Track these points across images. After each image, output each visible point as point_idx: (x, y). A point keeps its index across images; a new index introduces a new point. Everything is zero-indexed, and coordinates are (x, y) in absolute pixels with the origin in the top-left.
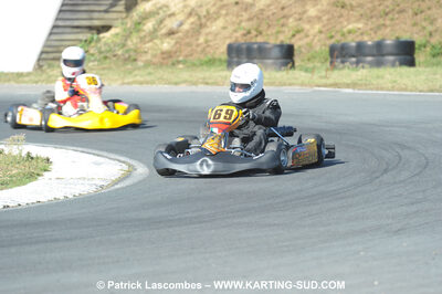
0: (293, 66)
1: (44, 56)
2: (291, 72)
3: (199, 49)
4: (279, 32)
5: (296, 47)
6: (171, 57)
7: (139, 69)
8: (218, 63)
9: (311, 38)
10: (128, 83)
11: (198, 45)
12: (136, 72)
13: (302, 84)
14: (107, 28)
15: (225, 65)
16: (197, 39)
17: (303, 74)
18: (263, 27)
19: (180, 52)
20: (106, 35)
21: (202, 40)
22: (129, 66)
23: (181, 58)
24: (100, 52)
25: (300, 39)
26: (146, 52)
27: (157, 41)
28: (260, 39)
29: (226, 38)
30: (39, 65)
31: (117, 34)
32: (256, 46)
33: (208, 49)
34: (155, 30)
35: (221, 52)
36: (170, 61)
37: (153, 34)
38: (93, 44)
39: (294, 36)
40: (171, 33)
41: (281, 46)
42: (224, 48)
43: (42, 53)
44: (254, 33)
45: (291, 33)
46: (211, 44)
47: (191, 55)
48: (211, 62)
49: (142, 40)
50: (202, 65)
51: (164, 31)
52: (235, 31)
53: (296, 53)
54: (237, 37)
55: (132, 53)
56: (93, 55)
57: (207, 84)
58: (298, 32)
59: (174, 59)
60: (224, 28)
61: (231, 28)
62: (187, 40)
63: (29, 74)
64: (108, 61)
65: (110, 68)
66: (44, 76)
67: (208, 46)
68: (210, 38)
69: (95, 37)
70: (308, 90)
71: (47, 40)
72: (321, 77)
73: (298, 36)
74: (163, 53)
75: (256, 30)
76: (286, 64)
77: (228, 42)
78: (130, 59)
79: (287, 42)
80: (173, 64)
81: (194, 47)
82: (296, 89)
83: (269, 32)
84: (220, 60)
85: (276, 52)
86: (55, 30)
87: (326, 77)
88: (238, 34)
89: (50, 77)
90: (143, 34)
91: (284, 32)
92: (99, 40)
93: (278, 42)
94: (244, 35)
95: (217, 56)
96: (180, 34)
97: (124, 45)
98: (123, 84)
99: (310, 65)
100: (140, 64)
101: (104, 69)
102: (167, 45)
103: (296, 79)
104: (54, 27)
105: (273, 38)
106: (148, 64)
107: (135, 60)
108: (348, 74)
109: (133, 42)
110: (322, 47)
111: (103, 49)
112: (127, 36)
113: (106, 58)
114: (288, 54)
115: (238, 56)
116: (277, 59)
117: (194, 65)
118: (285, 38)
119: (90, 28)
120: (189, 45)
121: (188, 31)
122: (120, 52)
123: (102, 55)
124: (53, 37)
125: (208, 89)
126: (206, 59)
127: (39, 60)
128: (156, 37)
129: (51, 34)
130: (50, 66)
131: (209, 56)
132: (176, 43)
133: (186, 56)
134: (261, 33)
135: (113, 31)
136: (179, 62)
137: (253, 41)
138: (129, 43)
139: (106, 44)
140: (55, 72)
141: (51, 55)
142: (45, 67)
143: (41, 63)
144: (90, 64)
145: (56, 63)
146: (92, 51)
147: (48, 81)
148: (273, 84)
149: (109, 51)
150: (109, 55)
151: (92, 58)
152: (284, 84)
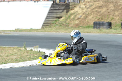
0: (111, 28)
1: (44, 25)
2: (111, 30)
3: (86, 23)
4: (107, 19)
5: (112, 23)
6: (78, 25)
7: (69, 28)
8: (91, 27)
9: (116, 21)
10: (67, 32)
11: (85, 22)
12: (69, 29)
13: (114, 33)
14: (61, 17)
15: (93, 27)
16: (85, 21)
17: (114, 30)
18: (103, 18)
19: (81, 24)
20: (61, 19)
21: (87, 21)
22: (67, 28)
23: (81, 26)
24: (59, 24)
25: (113, 21)
26: (71, 24)
27: (75, 21)
28: (102, 21)
29: (93, 20)
31: (64, 19)
32: (101, 23)
34: (74, 18)
36: (78, 26)
37: (73, 19)
38: (57, 22)
39: (111, 20)
40: (78, 19)
41: (108, 23)
42: (92, 23)
43: (44, 24)
44: (101, 19)
45: (111, 19)
46: (89, 22)
47: (84, 25)
48: (89, 27)
49: (70, 20)
50: (86, 27)
51: (76, 18)
52: (96, 18)
53: (112, 24)
54: (96, 20)
55: (68, 24)
56: (57, 24)
57: (88, 32)
58: (113, 19)
59: (79, 26)
60: (93, 18)
61: (94, 18)
62: (83, 21)
63: (40, 29)
65: (62, 28)
66: (44, 30)
67: (88, 22)
68: (89, 20)
69: (58, 19)
70: (115, 35)
71: (45, 20)
73: (113, 20)
74: (76, 24)
75: (102, 18)
76: (109, 28)
77: (94, 21)
78: (67, 26)
79: (110, 22)
80: (79, 27)
81: (84, 23)
82: (112, 34)
83: (105, 19)
84: (92, 26)
85: (107, 24)
86: (47, 18)
87: (120, 31)
88: (96, 19)
89: (45, 30)
90: (71, 19)
91: (109, 19)
92: (59, 20)
93: (107, 22)
94: (98, 20)
95: (91, 25)
96: (81, 19)
97: (65, 22)
98: (65, 32)
99: (116, 28)
100: (70, 27)
101: (60, 28)
102: (77, 22)
103: (112, 31)
104: (47, 17)
105: (106, 21)
106: (72, 27)
107: (68, 26)
109: (68, 21)
110: (119, 23)
111: (60, 23)
112: (67, 19)
113: (61, 25)
114: (110, 25)
115: (96, 25)
116: (107, 26)
117: (84, 27)
118: (109, 21)
119: (57, 17)
120: (83, 22)
121: (83, 18)
122: (64, 24)
124: (47, 20)
125: (88, 34)
126: (88, 26)
127: (43, 25)
128: (74, 20)
129: (46, 19)
130: (46, 27)
131: (89, 25)
132: (80, 21)
133: (82, 25)
134: (102, 19)
135: (63, 18)
136: (80, 27)
137: (101, 21)
138: (67, 21)
139: (61, 22)
140: (47, 29)
141: (46, 24)
142: (44, 28)
143: (43, 26)
144: (57, 27)
145: (47, 26)
146: (57, 23)
147: (45, 31)
148: (106, 33)
149: (62, 23)
150: (62, 24)
151: (57, 25)
152: (108, 33)
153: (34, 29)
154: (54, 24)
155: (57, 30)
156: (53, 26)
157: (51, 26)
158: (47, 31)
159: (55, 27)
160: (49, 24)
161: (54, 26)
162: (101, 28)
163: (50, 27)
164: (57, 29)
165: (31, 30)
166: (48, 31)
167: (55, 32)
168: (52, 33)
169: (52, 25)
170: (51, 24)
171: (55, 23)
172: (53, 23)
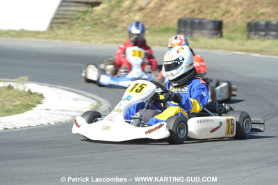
0: (221, 36)
1: (55, 21)
2: (220, 40)
3: (159, 21)
4: (214, 12)
5: (224, 22)
7: (118, 32)
8: (171, 31)
9: (236, 17)
10: (109, 42)
11: (159, 18)
12: (116, 35)
14: (98, 4)
15: (176, 32)
16: (158, 14)
17: (227, 41)
18: (204, 8)
19: (147, 22)
20: (97, 9)
21: (161, 15)
22: (111, 30)
23: (147, 27)
24: (93, 20)
25: (228, 17)
26: (123, 21)
27: (131, 14)
28: (200, 16)
30: (51, 27)
31: (105, 9)
32: (197, 21)
33: (165, 21)
34: (130, 7)
35: (174, 23)
37: (129, 10)
38: (88, 14)
39: (224, 15)
40: (141, 9)
41: (215, 22)
42: (175, 21)
43: (54, 18)
44: (197, 12)
46: (168, 17)
47: (153, 25)
49: (121, 13)
51: (136, 8)
52: (185, 10)
53: (224, 26)
54: (186, 14)
55: (114, 22)
56: (87, 21)
58: (227, 12)
60: (177, 7)
61: (181, 8)
62: (151, 15)
63: (43, 33)
64: (97, 26)
65: (97, 31)
66: (53, 35)
67: (166, 19)
68: (167, 14)
69: (90, 9)
70: (229, 53)
71: (58, 10)
72: (239, 45)
75: (199, 10)
76: (216, 34)
77: (179, 17)
78: (113, 25)
79: (219, 19)
81: (156, 19)
82: (221, 52)
83: (207, 12)
84: (173, 29)
85: (210, 26)
86: (64, 4)
87: (242, 45)
88: (186, 12)
89: (57, 35)
90: (122, 9)
91: (217, 12)
92: (92, 12)
93: (213, 19)
94: (190, 13)
95: (171, 26)
96: (147, 10)
97: (109, 16)
98: (105, 42)
99: (233, 35)
100: (119, 29)
101: (94, 31)
102: (138, 17)
103: (222, 45)
105: (209, 16)
107: (116, 26)
108: (258, 43)
109: (115, 14)
110: (242, 23)
111: (96, 17)
112: (111, 10)
113: (96, 24)
114: (218, 27)
115: (185, 27)
116: (210, 30)
117: (155, 31)
118: (217, 16)
119: (87, 3)
120: (153, 17)
121: (152, 9)
122: (106, 21)
123: (94, 22)
125: (162, 49)
126: (164, 28)
127: (52, 23)
129: (61, 6)
130: (58, 28)
131: (166, 26)
132: (145, 16)
133: (150, 25)
134: (201, 12)
135: (101, 6)
137: (196, 17)
138: (113, 14)
139: (97, 15)
140: (61, 32)
141: (59, 20)
142: (55, 29)
143: (53, 25)
144: (86, 28)
145: (63, 26)
146: (87, 19)
147: (55, 38)
148: (205, 48)
149: (99, 19)
150: (98, 22)
151: (87, 24)
152: (213, 48)
153: (28, 32)
154: (80, 20)
155: (86, 35)
156: (77, 25)
157: (72, 25)
158: (60, 39)
159: (81, 28)
160: (67, 21)
161: (80, 26)
162: (197, 35)
163: (69, 29)
164: (87, 33)
165: (22, 33)
166: (63, 37)
167: (81, 40)
168: (73, 42)
169: (74, 22)
170: (72, 20)
171: (82, 17)
172: (78, 19)
